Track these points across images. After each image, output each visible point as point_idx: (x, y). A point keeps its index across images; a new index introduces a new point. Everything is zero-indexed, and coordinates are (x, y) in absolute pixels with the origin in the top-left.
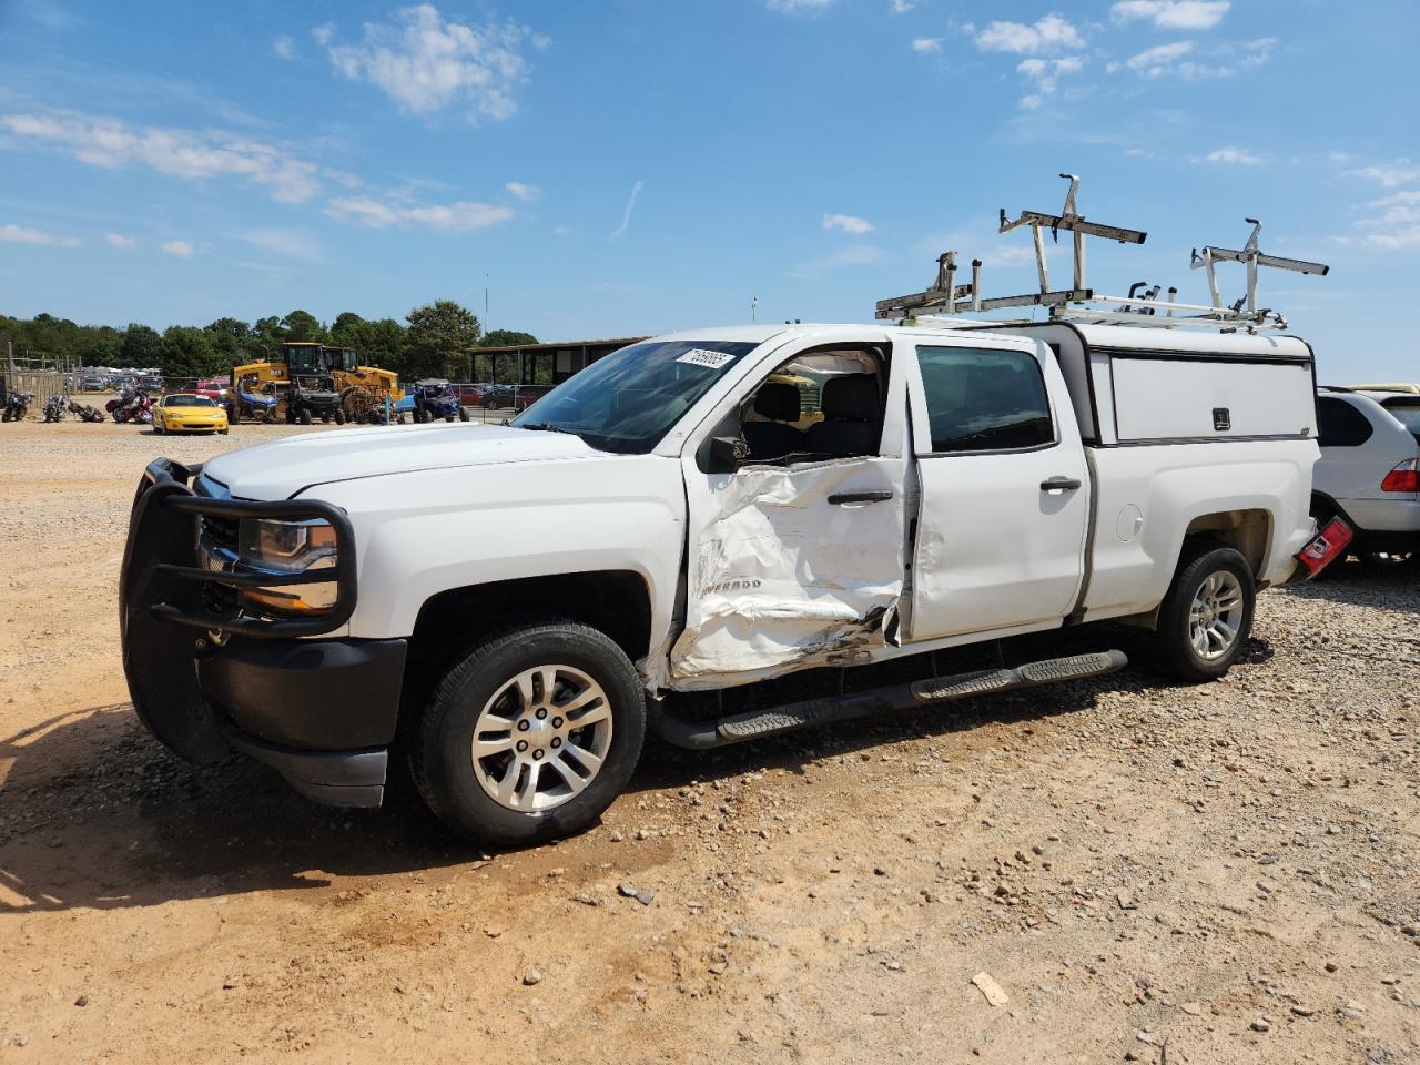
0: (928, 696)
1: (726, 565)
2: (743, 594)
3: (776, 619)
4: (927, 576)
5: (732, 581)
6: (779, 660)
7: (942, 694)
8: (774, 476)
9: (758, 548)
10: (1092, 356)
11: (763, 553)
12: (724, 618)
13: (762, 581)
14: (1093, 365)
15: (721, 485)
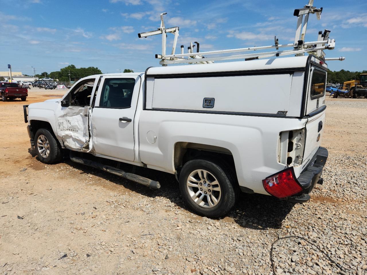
0: (105, 169)
1: (70, 126)
2: (75, 133)
3: (77, 139)
4: (95, 137)
5: (73, 129)
6: (77, 148)
7: (108, 170)
8: (81, 109)
9: (78, 124)
10: (147, 79)
11: (79, 125)
12: (69, 136)
13: (79, 131)
14: (147, 82)
15: (64, 109)
